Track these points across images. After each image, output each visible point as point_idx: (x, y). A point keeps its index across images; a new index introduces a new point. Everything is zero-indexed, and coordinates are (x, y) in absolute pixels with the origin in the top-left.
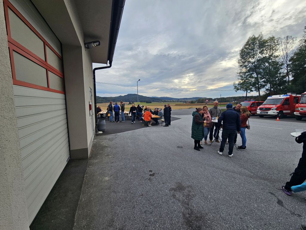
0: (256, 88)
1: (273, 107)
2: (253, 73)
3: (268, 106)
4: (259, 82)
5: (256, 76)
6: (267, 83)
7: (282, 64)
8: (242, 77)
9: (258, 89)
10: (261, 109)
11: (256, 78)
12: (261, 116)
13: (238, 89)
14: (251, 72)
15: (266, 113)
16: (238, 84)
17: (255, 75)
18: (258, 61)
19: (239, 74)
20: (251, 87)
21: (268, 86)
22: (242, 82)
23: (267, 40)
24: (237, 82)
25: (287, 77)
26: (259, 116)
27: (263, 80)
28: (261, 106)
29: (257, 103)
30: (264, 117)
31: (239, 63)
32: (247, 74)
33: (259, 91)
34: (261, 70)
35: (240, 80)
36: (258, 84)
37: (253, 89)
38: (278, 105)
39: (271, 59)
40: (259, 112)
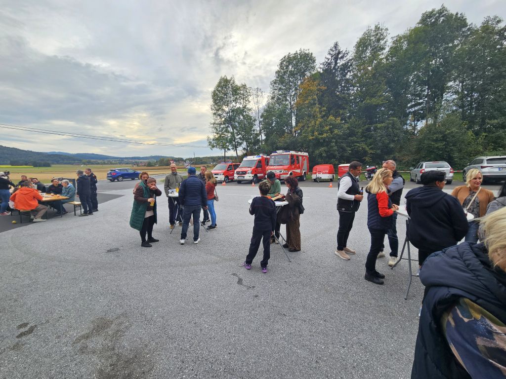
0: (233, 145)
1: (248, 170)
2: (228, 127)
3: (244, 169)
4: (235, 139)
5: (232, 131)
6: (243, 140)
7: (255, 120)
8: (217, 130)
9: (235, 148)
10: (238, 173)
11: (231, 133)
12: (239, 182)
13: (213, 147)
14: (227, 125)
15: (242, 178)
16: (213, 140)
17: (230, 129)
18: (233, 111)
19: (212, 125)
20: (228, 144)
21: (244, 145)
22: (217, 137)
23: (240, 87)
24: (212, 137)
25: (260, 136)
26: (236, 183)
27: (240, 136)
28: (238, 170)
29: (234, 165)
30: (242, 182)
31: (212, 109)
32: (222, 126)
33: (236, 150)
34: (237, 124)
35: (215, 134)
36: (234, 141)
37: (230, 148)
38: (253, 168)
39: (245, 112)
40: (236, 177)
